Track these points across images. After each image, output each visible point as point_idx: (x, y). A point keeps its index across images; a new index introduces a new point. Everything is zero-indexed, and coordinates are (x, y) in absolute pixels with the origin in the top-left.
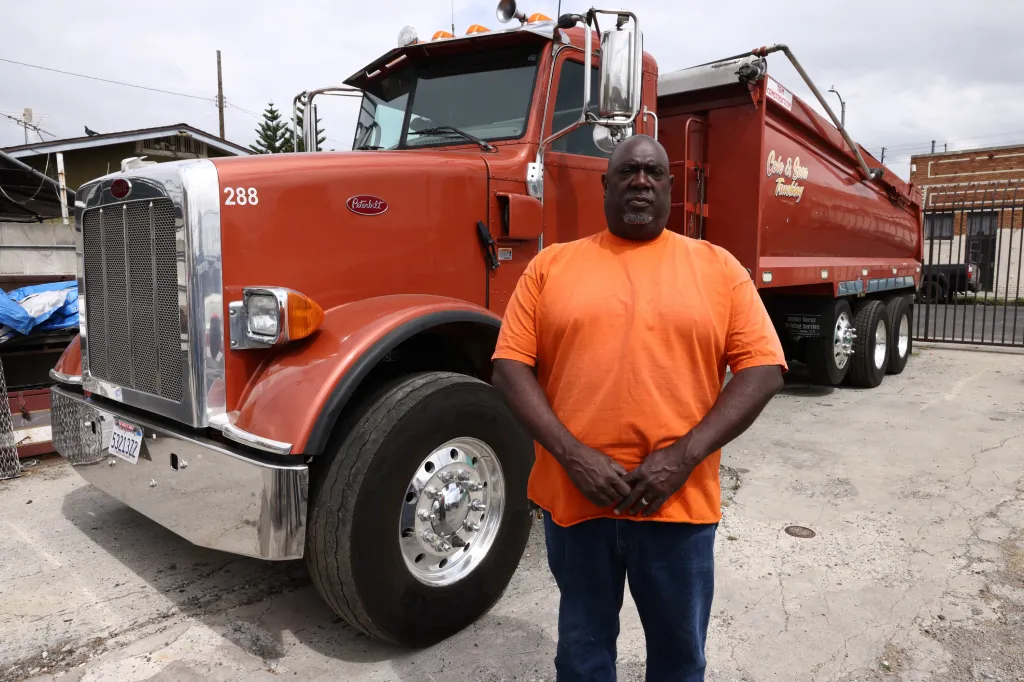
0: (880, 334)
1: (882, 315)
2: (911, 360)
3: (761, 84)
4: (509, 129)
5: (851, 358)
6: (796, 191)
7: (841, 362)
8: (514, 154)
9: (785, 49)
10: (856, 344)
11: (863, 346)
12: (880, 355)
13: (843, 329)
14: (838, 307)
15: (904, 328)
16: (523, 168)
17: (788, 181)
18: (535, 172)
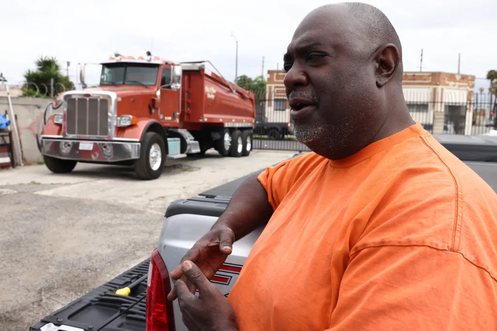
0: (240, 141)
1: (240, 135)
2: (251, 153)
3: (203, 70)
4: (153, 83)
5: (230, 147)
6: (212, 97)
7: (227, 148)
8: (153, 89)
9: (209, 62)
10: (231, 142)
11: (234, 144)
12: (240, 149)
13: (227, 138)
14: (225, 131)
15: (248, 140)
16: (156, 92)
17: (210, 94)
18: (158, 93)
